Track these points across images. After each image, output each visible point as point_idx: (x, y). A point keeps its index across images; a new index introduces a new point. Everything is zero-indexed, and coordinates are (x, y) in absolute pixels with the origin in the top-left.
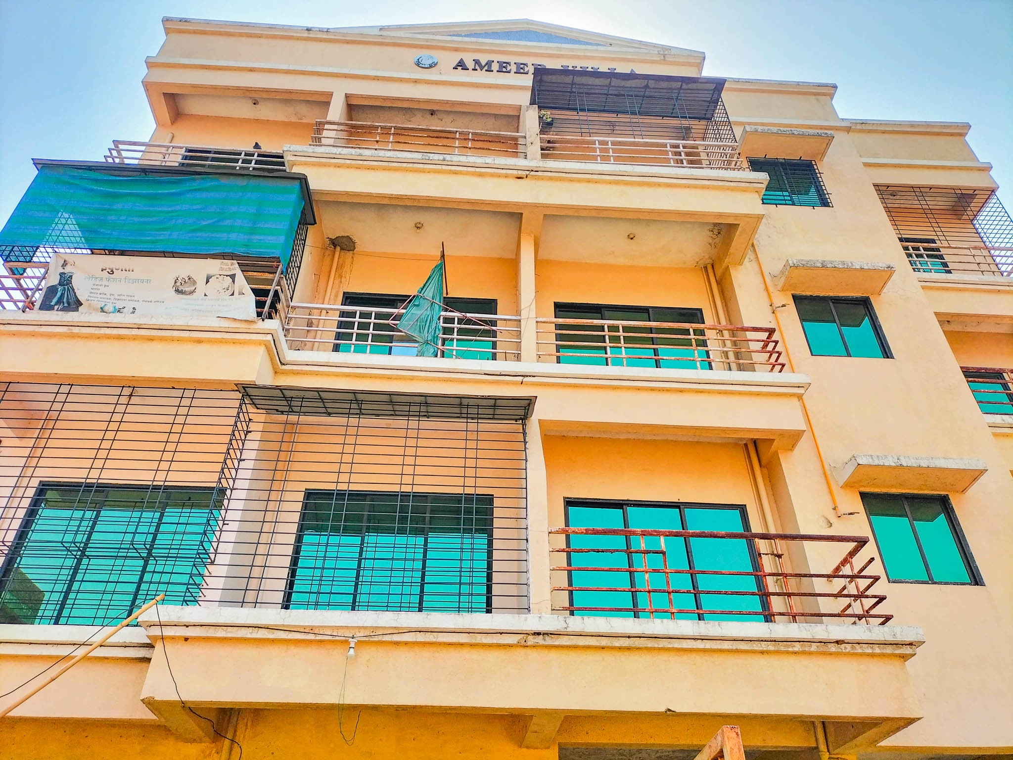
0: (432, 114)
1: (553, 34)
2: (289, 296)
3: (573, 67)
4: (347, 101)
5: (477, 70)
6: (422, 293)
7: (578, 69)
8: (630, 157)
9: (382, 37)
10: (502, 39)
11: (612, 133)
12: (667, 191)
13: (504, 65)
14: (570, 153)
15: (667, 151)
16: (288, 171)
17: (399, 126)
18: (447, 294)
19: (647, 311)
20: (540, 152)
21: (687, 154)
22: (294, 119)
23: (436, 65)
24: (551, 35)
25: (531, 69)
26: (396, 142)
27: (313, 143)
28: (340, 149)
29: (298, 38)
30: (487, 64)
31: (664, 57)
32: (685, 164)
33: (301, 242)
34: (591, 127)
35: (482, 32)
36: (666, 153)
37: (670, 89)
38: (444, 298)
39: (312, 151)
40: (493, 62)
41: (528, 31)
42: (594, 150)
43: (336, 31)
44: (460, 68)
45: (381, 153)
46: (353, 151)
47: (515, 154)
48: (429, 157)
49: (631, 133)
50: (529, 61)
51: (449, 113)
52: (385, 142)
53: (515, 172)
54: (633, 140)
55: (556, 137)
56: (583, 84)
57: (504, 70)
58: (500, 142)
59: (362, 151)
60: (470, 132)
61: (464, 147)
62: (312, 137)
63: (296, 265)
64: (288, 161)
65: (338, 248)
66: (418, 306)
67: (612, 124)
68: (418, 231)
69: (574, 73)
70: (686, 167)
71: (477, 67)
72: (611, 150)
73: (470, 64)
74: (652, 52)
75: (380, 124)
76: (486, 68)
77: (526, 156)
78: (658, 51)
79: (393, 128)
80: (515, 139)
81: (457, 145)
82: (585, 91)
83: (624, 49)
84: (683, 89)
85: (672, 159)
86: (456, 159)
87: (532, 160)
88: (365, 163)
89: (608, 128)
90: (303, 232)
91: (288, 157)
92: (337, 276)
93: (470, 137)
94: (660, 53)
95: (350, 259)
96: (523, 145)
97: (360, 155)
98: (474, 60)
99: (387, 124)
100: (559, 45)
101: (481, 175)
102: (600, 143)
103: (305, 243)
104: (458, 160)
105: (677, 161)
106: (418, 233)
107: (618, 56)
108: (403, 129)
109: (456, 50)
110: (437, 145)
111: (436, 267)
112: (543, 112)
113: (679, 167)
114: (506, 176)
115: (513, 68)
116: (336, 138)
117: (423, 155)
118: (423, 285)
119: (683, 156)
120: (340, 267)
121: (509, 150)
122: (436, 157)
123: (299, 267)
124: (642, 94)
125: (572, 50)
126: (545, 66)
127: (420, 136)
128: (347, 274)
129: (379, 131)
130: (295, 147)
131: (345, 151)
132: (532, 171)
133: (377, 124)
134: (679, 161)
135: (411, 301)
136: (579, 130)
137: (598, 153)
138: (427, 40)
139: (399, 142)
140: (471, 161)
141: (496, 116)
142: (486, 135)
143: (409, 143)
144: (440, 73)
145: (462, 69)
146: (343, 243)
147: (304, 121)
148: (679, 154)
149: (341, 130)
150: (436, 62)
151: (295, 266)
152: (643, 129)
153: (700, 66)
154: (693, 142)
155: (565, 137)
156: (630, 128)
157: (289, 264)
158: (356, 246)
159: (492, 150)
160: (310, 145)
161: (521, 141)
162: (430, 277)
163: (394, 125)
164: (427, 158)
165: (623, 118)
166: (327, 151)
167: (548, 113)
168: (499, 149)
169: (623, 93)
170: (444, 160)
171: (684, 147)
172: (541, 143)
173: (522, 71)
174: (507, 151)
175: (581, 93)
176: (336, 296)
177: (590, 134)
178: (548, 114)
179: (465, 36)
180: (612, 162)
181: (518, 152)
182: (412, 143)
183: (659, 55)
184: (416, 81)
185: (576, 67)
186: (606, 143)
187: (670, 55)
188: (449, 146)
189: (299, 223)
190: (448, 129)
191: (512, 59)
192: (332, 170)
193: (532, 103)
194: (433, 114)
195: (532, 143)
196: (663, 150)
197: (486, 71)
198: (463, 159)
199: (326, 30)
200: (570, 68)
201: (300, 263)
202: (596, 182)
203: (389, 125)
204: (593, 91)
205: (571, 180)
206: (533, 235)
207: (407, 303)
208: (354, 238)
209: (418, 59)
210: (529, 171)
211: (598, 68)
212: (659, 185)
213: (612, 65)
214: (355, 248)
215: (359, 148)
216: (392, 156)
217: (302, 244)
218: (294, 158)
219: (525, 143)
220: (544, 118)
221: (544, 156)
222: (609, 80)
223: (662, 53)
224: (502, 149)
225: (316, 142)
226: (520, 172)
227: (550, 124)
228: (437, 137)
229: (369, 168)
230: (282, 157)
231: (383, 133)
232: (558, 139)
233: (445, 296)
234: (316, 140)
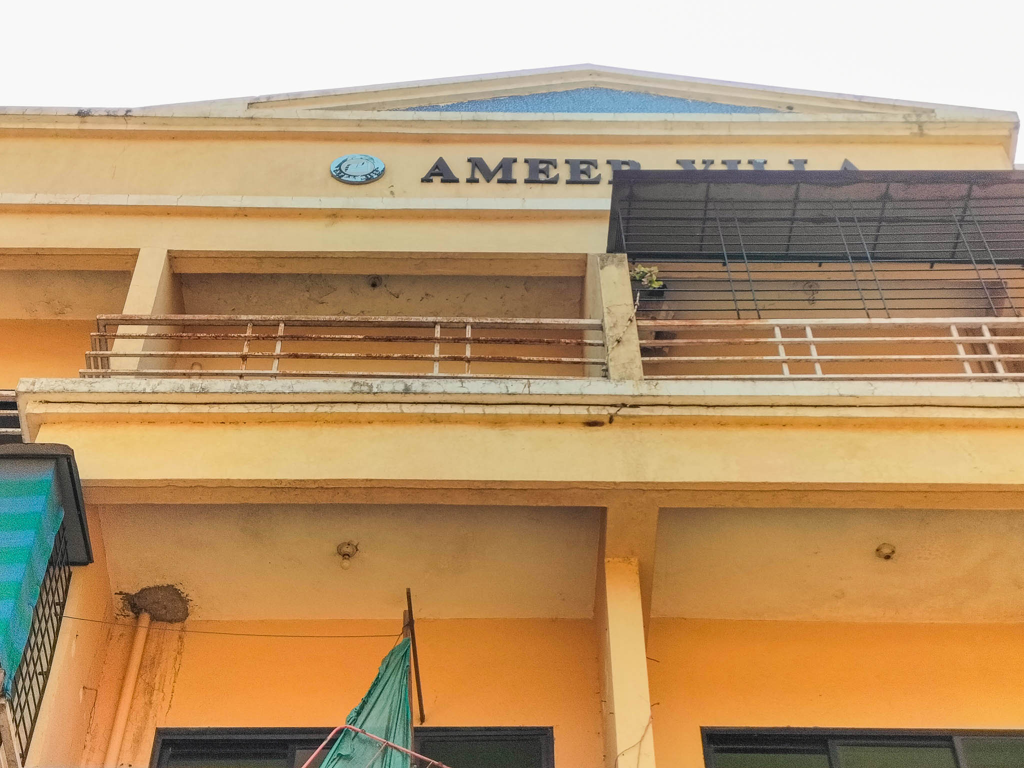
0: (374, 285)
1: (652, 92)
2: (18, 752)
3: (704, 162)
4: (171, 267)
5: (477, 181)
6: (359, 722)
7: (718, 167)
8: (863, 360)
9: (253, 122)
10: (534, 110)
11: (811, 307)
12: (963, 437)
13: (542, 166)
14: (715, 358)
15: (951, 342)
16: (27, 439)
17: (297, 317)
18: (422, 719)
19: (946, 743)
20: (639, 360)
21: (1003, 348)
22: (43, 314)
23: (381, 174)
24: (647, 94)
25: (606, 173)
26: (290, 356)
27: (90, 371)
28: (154, 382)
29: (57, 134)
30: (500, 166)
31: (920, 127)
32: (1001, 372)
33: (53, 611)
34: (758, 296)
35: (488, 97)
36: (951, 347)
37: (943, 199)
38: (416, 730)
39: (85, 389)
40: (515, 161)
41: (593, 89)
42: (773, 349)
43: (146, 116)
44: (436, 180)
45: (255, 385)
46: (186, 384)
47: (580, 370)
48: (371, 387)
49: (859, 305)
50: (601, 154)
51: (414, 279)
52: (263, 356)
53: (582, 411)
54: (864, 321)
55: (676, 323)
56: (730, 201)
57: (542, 177)
58: (540, 341)
59: (206, 383)
60: (466, 324)
61: (455, 359)
62: (88, 357)
63: (39, 669)
64: (28, 416)
65: (145, 618)
66: (348, 758)
67: (811, 286)
68: (346, 563)
69: (708, 177)
70: (1006, 379)
71: (478, 175)
72: (813, 349)
73: (461, 170)
74: (891, 119)
75: (251, 317)
76: (499, 176)
77: (607, 370)
78: (904, 117)
79: (282, 325)
80: (578, 333)
81: (437, 354)
82: (740, 214)
83: (823, 117)
84: (975, 199)
85: (968, 360)
86: (434, 387)
87: (622, 379)
88: (215, 409)
89: (801, 295)
90: (59, 583)
91: (28, 407)
92: (141, 686)
93: (469, 335)
94: (910, 119)
95: (175, 644)
96: (598, 345)
97: (204, 392)
98: (469, 160)
99: (268, 317)
100: (669, 117)
101: (498, 422)
102: (787, 331)
103: (62, 613)
104: (441, 390)
105: (979, 366)
106: (347, 569)
107: (809, 133)
108: (305, 324)
109: (428, 139)
110: (388, 358)
111: (392, 653)
112: (640, 268)
113: (986, 380)
114: (561, 422)
115: (564, 172)
116: (145, 356)
117: (355, 383)
118: (360, 702)
119: (994, 354)
120: (149, 664)
121: (564, 359)
122: (388, 386)
123: (46, 675)
124: (877, 214)
125: (699, 125)
126: (639, 165)
127: (348, 340)
128: (167, 683)
129: (249, 333)
130: (45, 383)
131: (167, 385)
132: (624, 405)
133: (244, 317)
134: (983, 364)
135: (333, 741)
136: (732, 305)
137: (783, 356)
138: (359, 123)
139: (296, 356)
140: (472, 391)
141: (528, 282)
142: (506, 327)
143: (320, 357)
144: (392, 193)
145: (442, 181)
146: (158, 603)
147: (69, 317)
148: (984, 349)
149: (158, 337)
150: (380, 170)
151: (35, 671)
152: (887, 295)
153: (1008, 143)
154: (1014, 320)
155: (699, 323)
156: (856, 295)
157: (20, 668)
158: (190, 609)
159: (521, 361)
160: (83, 375)
161: (591, 338)
162: (378, 680)
163: (284, 317)
164: (365, 389)
165: (833, 271)
166: (123, 388)
167: (652, 269)
168: (541, 358)
169: (830, 214)
170: (407, 391)
171: (994, 332)
172: (640, 339)
173: (584, 177)
174: (559, 362)
175: (728, 220)
176: (137, 741)
177: (759, 313)
178: (652, 271)
179: (447, 109)
180: (819, 374)
181: (584, 363)
182: (327, 357)
183: (909, 126)
184: (335, 215)
185: (712, 162)
186: (800, 331)
187: (931, 122)
188: (417, 358)
189: (51, 563)
190: (413, 319)
191: (560, 153)
192: (135, 432)
193: (614, 247)
194: (378, 283)
195: (619, 341)
196: (944, 342)
197: (499, 181)
198: (453, 386)
199: (123, 113)
200: (699, 166)
201: (50, 663)
202: (784, 424)
203: (272, 317)
204: (757, 215)
205: (722, 423)
206: (635, 561)
207: (323, 748)
208: (187, 590)
209: (340, 166)
210: (615, 406)
211: (765, 162)
212: (942, 425)
213: (798, 153)
214: (187, 615)
215: (201, 375)
216: (280, 390)
217: (56, 615)
218: (42, 409)
219: (601, 342)
220: (645, 281)
221: (650, 370)
222: (794, 187)
223: (914, 119)
224: (546, 359)
225: (97, 368)
226: (594, 411)
227: (658, 294)
228: (389, 340)
229: (225, 421)
230: (13, 405)
231: (258, 338)
232: (681, 329)
233: (417, 724)
234: (96, 362)
